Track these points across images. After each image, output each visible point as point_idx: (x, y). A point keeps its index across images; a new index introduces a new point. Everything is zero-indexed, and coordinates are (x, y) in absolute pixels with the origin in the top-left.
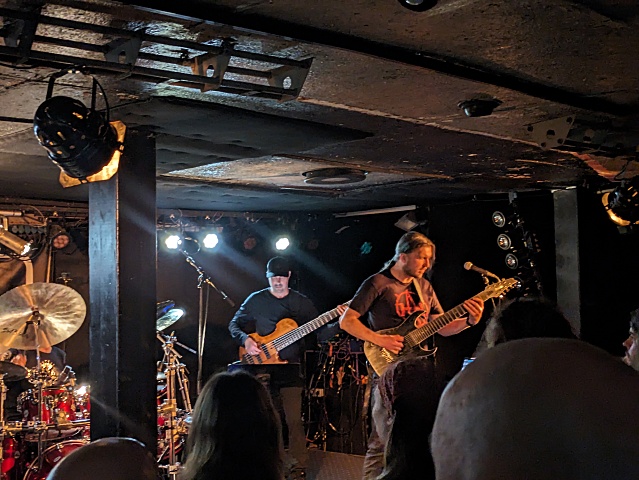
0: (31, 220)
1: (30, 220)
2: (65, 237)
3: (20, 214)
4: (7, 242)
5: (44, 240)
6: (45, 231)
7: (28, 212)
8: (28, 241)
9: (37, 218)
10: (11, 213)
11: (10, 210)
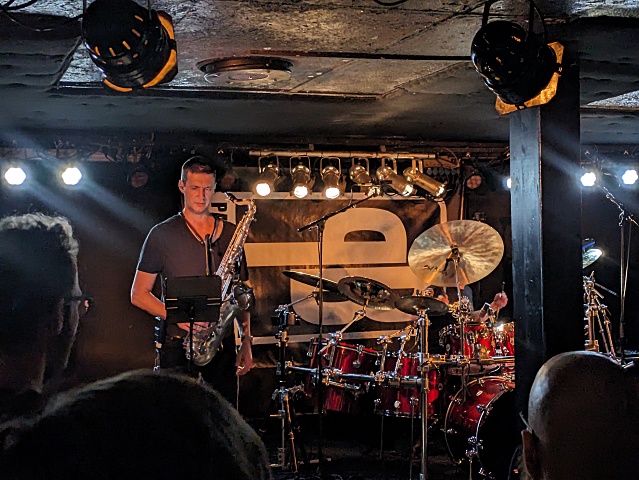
0: (445, 162)
1: (443, 162)
2: (478, 178)
3: (434, 156)
4: (423, 184)
5: (457, 182)
6: (458, 172)
7: (442, 154)
8: (443, 182)
9: (450, 159)
10: (426, 156)
11: (425, 153)
